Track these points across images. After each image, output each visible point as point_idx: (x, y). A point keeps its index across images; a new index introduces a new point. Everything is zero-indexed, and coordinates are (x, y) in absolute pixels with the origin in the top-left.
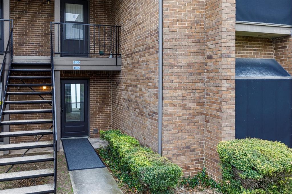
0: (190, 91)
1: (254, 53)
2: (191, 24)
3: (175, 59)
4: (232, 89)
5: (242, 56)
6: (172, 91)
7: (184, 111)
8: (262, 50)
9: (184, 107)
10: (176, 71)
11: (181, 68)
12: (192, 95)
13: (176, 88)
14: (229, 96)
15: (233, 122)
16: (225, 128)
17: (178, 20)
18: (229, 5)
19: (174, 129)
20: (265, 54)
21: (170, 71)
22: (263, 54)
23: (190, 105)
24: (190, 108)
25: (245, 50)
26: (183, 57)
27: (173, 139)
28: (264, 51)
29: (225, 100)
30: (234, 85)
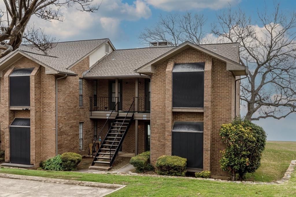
0: (162, 135)
1: (194, 119)
2: (163, 107)
3: (156, 122)
4: (170, 135)
5: (187, 120)
6: (154, 134)
7: (159, 143)
8: (199, 118)
9: (159, 141)
10: (156, 126)
11: (158, 125)
12: (163, 136)
13: (156, 133)
14: (168, 138)
15: (171, 149)
16: (167, 151)
17: (157, 106)
18: (169, 102)
19: (155, 149)
20: (200, 119)
21: (153, 126)
22: (199, 119)
23: (162, 140)
24: (162, 142)
25: (189, 118)
26: (159, 121)
27: (155, 154)
28: (200, 118)
29: (167, 139)
30: (171, 134)
